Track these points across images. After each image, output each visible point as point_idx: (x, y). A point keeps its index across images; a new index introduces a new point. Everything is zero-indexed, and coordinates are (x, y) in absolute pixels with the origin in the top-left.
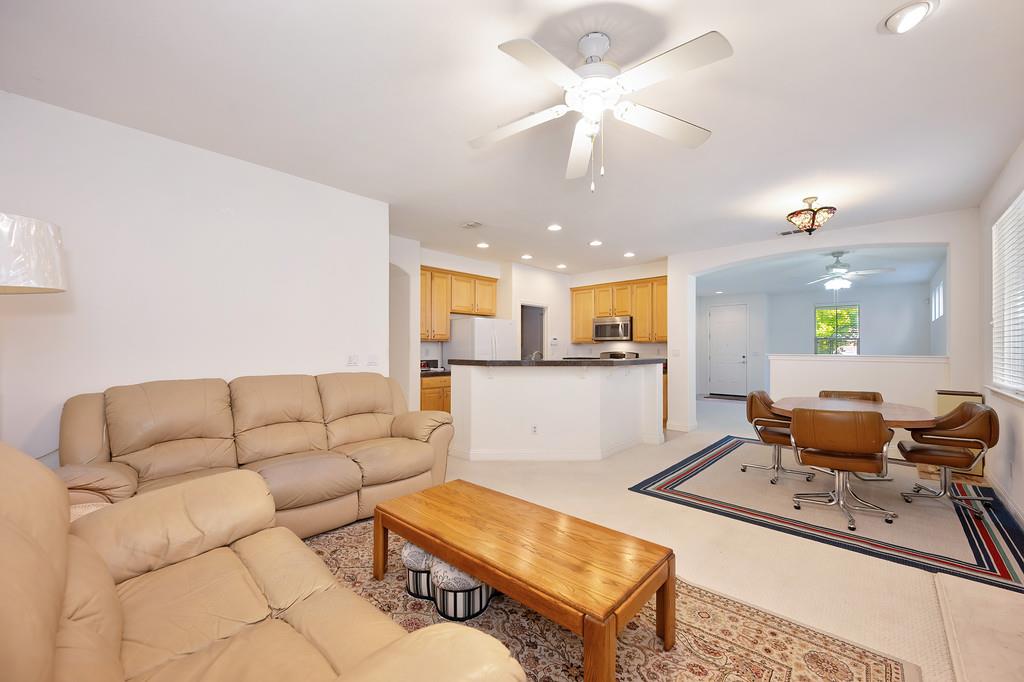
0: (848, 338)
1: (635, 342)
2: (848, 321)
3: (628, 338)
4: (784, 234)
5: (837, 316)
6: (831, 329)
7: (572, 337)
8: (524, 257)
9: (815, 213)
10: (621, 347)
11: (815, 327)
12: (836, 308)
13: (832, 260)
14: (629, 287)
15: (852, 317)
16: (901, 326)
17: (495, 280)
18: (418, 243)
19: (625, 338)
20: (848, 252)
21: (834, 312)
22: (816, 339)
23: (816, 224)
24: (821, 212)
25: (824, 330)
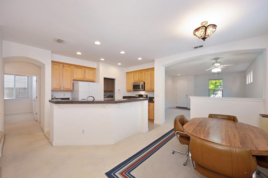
0: (219, 90)
1: (146, 91)
2: (219, 84)
3: (143, 90)
4: (196, 48)
5: (216, 83)
6: (214, 86)
7: (126, 89)
8: (101, 59)
9: (206, 28)
10: (142, 93)
11: (209, 86)
12: (216, 80)
13: (215, 61)
14: (144, 71)
15: (220, 83)
16: (236, 86)
17: (95, 69)
18: (51, 52)
19: (142, 90)
20: (220, 58)
21: (215, 81)
22: (209, 90)
23: (207, 34)
24: (209, 27)
25: (211, 87)
